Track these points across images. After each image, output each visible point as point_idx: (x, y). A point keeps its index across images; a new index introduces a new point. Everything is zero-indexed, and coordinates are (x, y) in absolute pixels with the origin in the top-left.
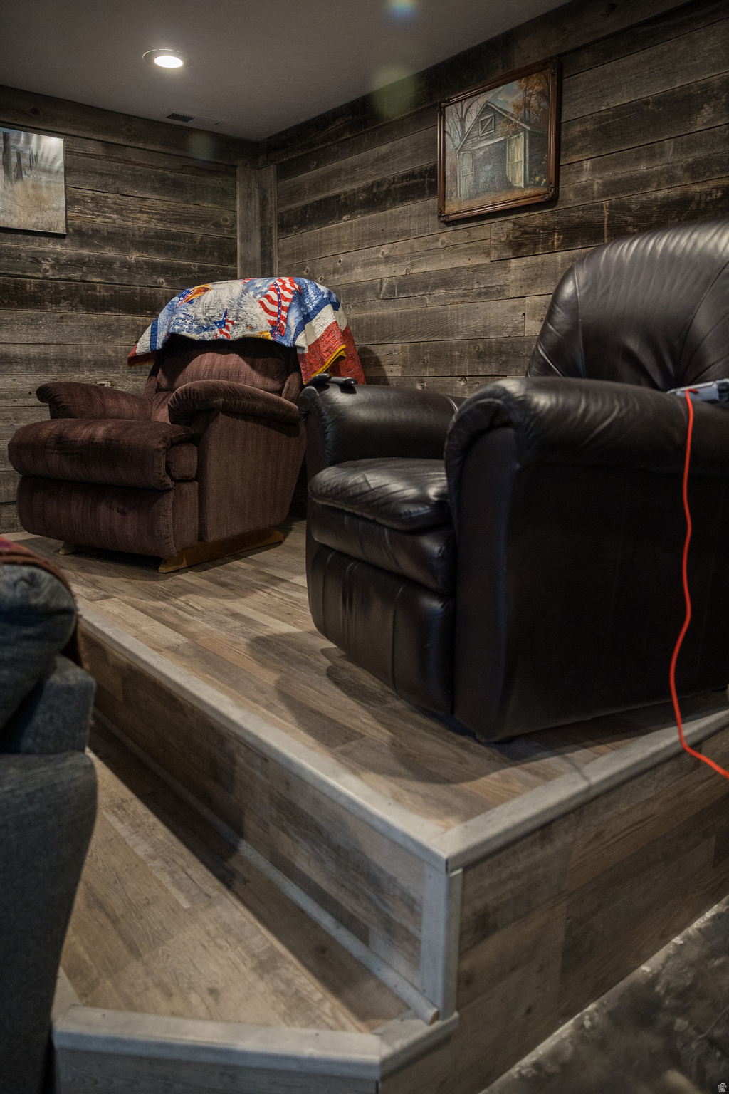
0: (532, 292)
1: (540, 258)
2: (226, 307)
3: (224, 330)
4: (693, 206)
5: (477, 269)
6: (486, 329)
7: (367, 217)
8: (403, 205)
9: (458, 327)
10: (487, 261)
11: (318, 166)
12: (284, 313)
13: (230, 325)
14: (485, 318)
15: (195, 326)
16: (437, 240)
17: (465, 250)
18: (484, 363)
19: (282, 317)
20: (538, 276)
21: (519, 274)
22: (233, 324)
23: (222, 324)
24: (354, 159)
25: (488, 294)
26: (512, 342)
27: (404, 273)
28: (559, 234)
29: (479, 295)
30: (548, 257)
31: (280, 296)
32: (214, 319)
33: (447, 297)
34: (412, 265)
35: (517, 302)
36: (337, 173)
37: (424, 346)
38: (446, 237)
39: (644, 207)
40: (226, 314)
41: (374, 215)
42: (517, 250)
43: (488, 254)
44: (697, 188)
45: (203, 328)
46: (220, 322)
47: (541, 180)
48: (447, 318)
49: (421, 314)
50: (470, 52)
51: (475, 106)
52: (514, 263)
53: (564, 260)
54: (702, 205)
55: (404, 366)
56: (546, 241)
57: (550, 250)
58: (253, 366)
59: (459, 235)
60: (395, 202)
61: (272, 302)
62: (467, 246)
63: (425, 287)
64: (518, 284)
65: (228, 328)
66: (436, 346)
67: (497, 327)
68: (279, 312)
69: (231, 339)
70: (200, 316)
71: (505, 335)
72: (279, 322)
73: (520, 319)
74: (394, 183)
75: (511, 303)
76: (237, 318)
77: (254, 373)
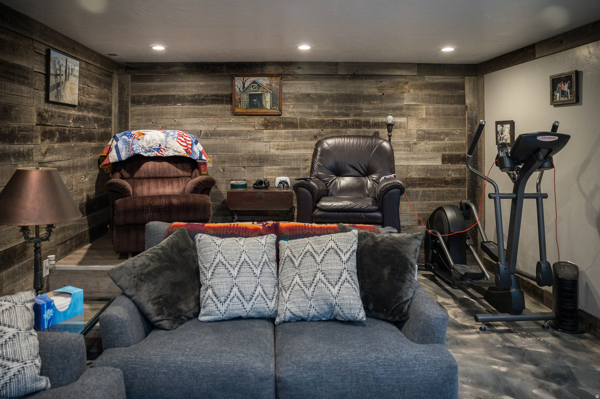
0: (273, 141)
1: (275, 131)
2: (159, 143)
3: (160, 152)
4: (325, 123)
5: (249, 131)
6: (254, 152)
7: (192, 106)
8: (212, 105)
9: (241, 150)
10: (254, 129)
11: (160, 81)
12: (189, 146)
13: (163, 150)
14: (253, 148)
15: (144, 150)
16: (230, 120)
17: (244, 125)
18: (253, 162)
19: (189, 148)
20: (275, 136)
21: (267, 135)
22: (164, 150)
23: (158, 150)
24: (185, 84)
25: (254, 140)
26: (265, 156)
27: (213, 129)
28: (282, 124)
29: (251, 140)
30: (279, 131)
31: (185, 139)
32: (153, 147)
33: (235, 139)
34: (217, 127)
35: (267, 143)
36: (175, 87)
37: (224, 156)
38: (234, 119)
39: (310, 121)
40: (160, 145)
41: (196, 106)
42: (266, 127)
43: (254, 127)
44: (326, 119)
45: (147, 151)
46: (157, 149)
47: (276, 108)
48: (236, 147)
49: (223, 145)
50: (247, 63)
51: (249, 80)
52: (265, 131)
53: (284, 132)
54: (327, 123)
55: (213, 163)
56: (278, 126)
57: (280, 128)
58: (177, 167)
59: (241, 119)
60: (207, 103)
61: (182, 141)
62: (244, 123)
63: (225, 135)
64: (267, 138)
65: (162, 152)
66: (230, 156)
67: (259, 151)
68: (187, 146)
69: (165, 156)
70: (145, 146)
71: (262, 153)
72: (188, 149)
73: (269, 149)
74: (207, 96)
75: (264, 143)
76: (166, 147)
77: (178, 170)
